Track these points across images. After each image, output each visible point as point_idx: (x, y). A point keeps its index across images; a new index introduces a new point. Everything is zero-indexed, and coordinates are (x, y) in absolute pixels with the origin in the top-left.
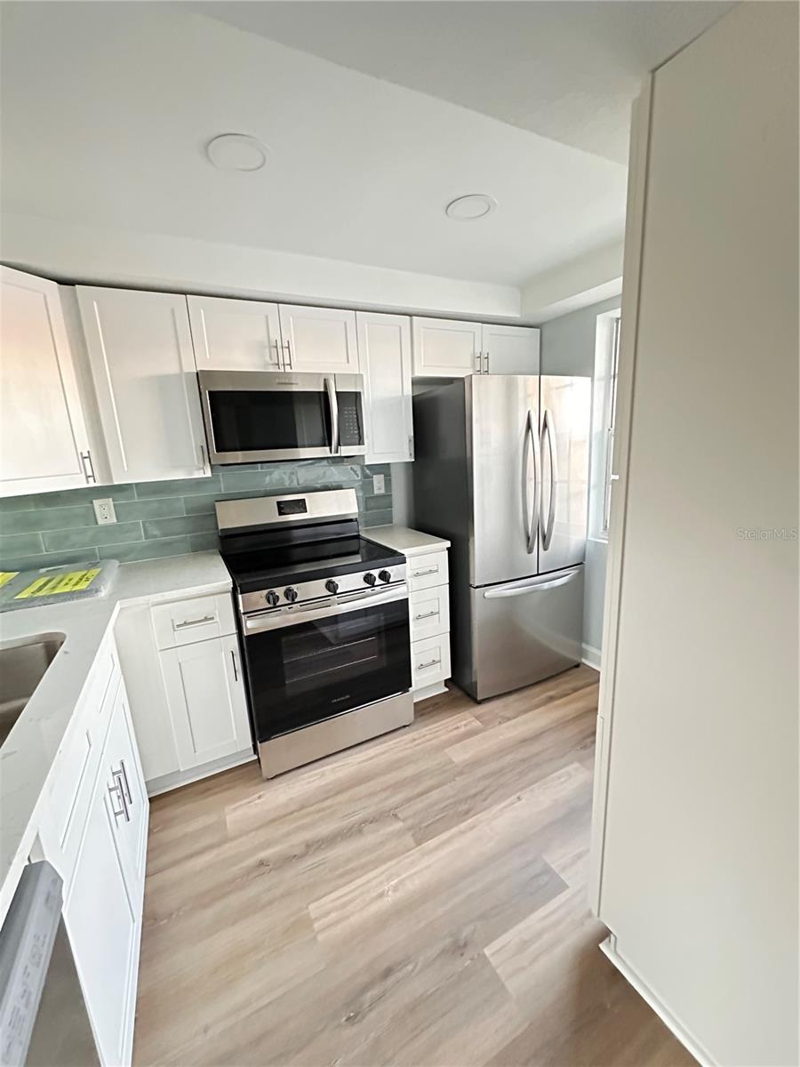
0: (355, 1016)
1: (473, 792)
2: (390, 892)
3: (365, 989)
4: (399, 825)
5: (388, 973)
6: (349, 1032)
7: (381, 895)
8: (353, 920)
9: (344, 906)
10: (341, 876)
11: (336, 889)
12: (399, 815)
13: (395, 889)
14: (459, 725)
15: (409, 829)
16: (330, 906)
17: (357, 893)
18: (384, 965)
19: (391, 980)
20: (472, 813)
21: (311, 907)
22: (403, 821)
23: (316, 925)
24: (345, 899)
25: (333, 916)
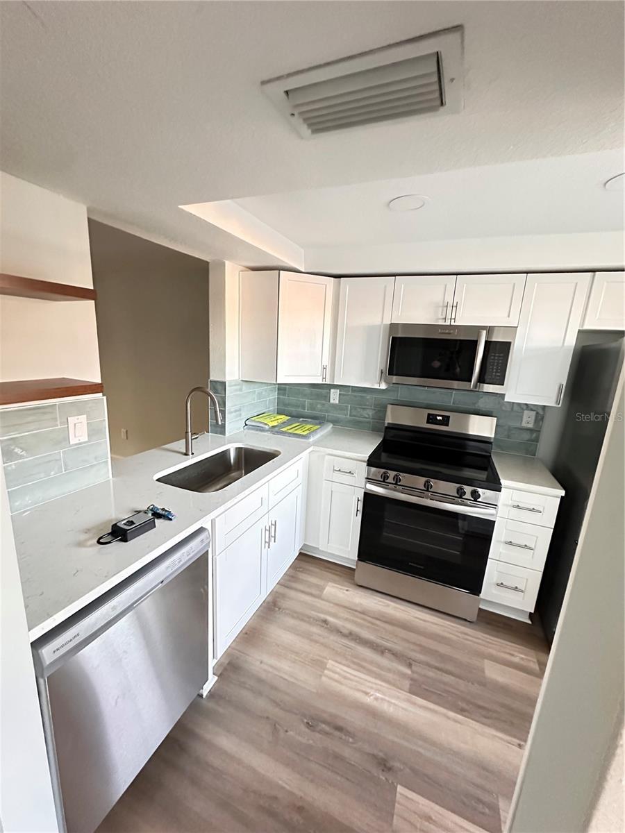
0: (311, 726)
1: (481, 703)
2: (372, 697)
3: (324, 722)
4: (408, 672)
5: (339, 729)
6: (303, 728)
7: (367, 694)
8: (343, 688)
9: (345, 678)
10: (354, 663)
11: (348, 667)
12: (413, 667)
13: (376, 699)
14: (516, 654)
15: (412, 679)
16: (338, 670)
17: (356, 678)
18: (341, 724)
19: (337, 733)
20: (466, 714)
21: (330, 661)
22: (413, 672)
23: (326, 672)
24: (348, 675)
25: (336, 676)
